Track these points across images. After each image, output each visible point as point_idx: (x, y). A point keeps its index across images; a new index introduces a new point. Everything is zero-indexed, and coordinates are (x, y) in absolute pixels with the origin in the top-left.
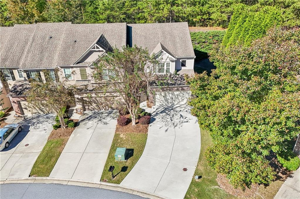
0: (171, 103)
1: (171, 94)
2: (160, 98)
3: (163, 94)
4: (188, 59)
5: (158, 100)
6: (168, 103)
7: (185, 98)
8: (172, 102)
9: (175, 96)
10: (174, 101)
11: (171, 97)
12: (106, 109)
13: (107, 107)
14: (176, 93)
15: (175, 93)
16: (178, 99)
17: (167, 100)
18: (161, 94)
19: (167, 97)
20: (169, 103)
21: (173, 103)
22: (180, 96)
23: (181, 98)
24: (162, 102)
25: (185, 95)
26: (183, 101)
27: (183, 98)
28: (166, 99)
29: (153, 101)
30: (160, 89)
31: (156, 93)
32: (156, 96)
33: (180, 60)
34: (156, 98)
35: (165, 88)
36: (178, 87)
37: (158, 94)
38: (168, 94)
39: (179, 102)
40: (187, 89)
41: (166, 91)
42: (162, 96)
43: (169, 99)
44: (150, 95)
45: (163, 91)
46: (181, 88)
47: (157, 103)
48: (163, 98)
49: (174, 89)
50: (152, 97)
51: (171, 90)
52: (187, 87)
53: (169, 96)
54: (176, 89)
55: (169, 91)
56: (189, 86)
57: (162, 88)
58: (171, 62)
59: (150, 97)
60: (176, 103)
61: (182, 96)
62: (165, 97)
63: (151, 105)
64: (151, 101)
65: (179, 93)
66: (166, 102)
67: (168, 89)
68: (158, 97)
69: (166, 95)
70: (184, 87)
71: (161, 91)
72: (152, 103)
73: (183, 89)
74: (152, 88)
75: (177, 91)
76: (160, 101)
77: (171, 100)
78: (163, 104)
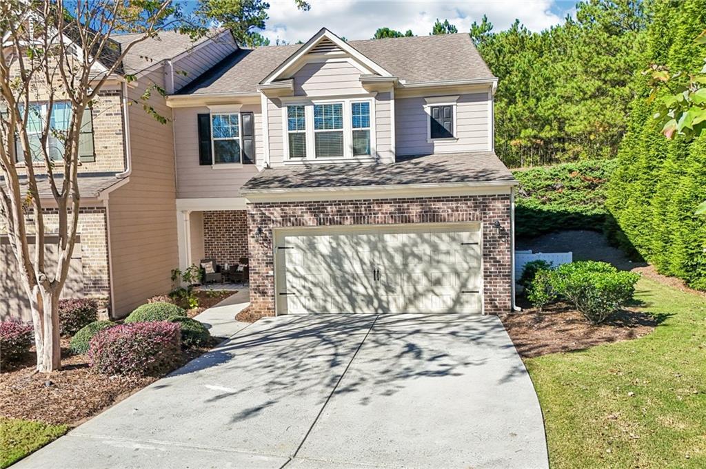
0: (369, 301)
1: (369, 242)
2: (309, 269)
3: (324, 244)
4: (464, 98)
5: (298, 283)
6: (352, 301)
7: (446, 269)
8: (376, 295)
9: (391, 259)
10: (389, 289)
11: (366, 261)
12: (8, 313)
13: (13, 303)
15: (387, 237)
16: (410, 278)
17: (344, 283)
18: (312, 247)
19: (347, 266)
20: (359, 299)
21: (380, 301)
22: (420, 259)
23: (425, 274)
24: (318, 292)
25: (448, 253)
26: (437, 289)
27: (435, 274)
28: (338, 273)
29: (269, 287)
30: (307, 212)
31: (286, 238)
32: (289, 254)
33: (424, 106)
34: (289, 266)
35: (329, 207)
36: (402, 203)
37: (298, 247)
38: (353, 247)
39: (417, 296)
40: (453, 211)
41: (341, 223)
42: (319, 256)
43: (360, 279)
44: (253, 247)
45: (324, 224)
46: (422, 205)
47: (293, 302)
48: (325, 269)
49: (380, 210)
50: (260, 261)
51: (364, 218)
52: (452, 201)
53: (358, 259)
54: (390, 213)
55: (351, 224)
56: (466, 199)
57: (316, 208)
58: (373, 99)
59: (254, 260)
60: (395, 300)
61: (426, 258)
62: (333, 265)
63: (259, 312)
64: (256, 283)
65: (414, 240)
66: (339, 295)
67: (349, 211)
68: (297, 262)
69: (340, 250)
70: (439, 199)
71: (311, 224)
72: (264, 296)
73: (434, 212)
74: (261, 204)
75: (402, 225)
76: (310, 285)
77: (369, 281)
78: (325, 309)
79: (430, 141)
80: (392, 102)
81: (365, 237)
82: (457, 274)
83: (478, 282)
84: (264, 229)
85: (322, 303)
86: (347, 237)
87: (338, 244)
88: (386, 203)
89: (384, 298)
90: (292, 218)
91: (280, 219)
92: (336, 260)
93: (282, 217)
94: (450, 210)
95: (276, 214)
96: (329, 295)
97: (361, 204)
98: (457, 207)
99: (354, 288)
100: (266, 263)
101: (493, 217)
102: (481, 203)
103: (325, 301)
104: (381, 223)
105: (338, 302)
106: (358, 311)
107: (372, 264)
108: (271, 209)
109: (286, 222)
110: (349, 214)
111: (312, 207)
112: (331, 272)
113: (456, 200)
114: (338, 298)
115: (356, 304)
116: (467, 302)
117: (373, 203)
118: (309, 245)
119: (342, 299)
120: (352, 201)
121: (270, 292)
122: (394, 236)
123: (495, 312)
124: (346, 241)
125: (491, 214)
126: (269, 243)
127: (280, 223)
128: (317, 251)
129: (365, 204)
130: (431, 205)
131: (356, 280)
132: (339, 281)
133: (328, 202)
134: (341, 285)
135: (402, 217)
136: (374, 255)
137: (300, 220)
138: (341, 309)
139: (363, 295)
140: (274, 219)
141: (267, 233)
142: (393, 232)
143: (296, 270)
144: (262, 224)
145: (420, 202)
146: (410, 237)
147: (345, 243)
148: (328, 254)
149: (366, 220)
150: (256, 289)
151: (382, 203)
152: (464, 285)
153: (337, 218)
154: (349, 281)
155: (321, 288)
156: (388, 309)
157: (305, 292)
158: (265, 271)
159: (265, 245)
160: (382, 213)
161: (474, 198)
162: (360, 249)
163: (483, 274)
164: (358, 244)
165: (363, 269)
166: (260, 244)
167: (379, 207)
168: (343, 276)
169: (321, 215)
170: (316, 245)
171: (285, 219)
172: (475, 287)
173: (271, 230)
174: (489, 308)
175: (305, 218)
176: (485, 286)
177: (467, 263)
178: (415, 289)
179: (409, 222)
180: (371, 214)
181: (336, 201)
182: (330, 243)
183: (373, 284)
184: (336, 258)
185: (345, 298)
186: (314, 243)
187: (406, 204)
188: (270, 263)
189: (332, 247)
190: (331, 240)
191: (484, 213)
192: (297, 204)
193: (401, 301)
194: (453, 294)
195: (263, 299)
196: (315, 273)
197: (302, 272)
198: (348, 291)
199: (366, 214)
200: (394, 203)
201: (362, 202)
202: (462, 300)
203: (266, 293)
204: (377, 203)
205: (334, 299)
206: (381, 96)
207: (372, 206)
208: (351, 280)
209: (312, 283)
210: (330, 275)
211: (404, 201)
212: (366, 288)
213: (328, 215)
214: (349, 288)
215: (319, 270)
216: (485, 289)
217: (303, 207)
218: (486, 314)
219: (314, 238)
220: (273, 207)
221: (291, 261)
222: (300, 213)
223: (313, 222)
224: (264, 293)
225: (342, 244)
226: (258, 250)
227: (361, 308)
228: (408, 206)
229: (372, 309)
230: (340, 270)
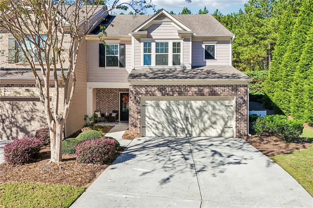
0: (183, 130)
1: (184, 104)
2: (156, 116)
3: (163, 104)
4: (219, 42)
5: (150, 122)
6: (176, 131)
7: (218, 117)
8: (187, 128)
9: (194, 112)
10: (192, 126)
11: (183, 112)
14: (197, 104)
15: (193, 102)
16: (202, 121)
17: (172, 122)
18: (158, 106)
19: (174, 115)
20: (179, 130)
21: (188, 131)
22: (207, 112)
23: (209, 119)
24: (160, 126)
25: (219, 110)
26: (214, 126)
27: (213, 119)
28: (170, 118)
29: (138, 124)
30: (157, 90)
31: (146, 101)
32: (147, 109)
33: (202, 45)
34: (147, 114)
35: (167, 88)
36: (201, 87)
37: (151, 106)
38: (176, 106)
39: (205, 129)
40: (223, 91)
41: (172, 95)
42: (161, 110)
43: (179, 120)
44: (132, 105)
45: (165, 96)
46: (209, 88)
47: (148, 131)
48: (164, 116)
49: (190, 90)
50: (135, 112)
51: (183, 93)
52: (223, 87)
53: (179, 112)
54: (195, 92)
55: (177, 96)
56: (228, 86)
57: (161, 89)
58: (182, 41)
59: (132, 111)
60: (195, 131)
61: (210, 112)
62: (167, 114)
63: (133, 135)
64: (132, 122)
65: (205, 104)
67: (176, 90)
68: (151, 112)
69: (171, 107)
70: (217, 86)
71: (159, 95)
72: (136, 128)
73: (214, 91)
74: (136, 86)
75: (200, 97)
76: (156, 123)
77: (183, 122)
78: (163, 134)
79: (204, 60)
80: (191, 42)
81: (182, 102)
82: (223, 119)
83: (233, 123)
84: (137, 97)
85: (161, 131)
86: (174, 102)
88: (193, 87)
89: (190, 129)
90: (150, 93)
91: (144, 93)
92: (169, 112)
93: (145, 92)
94: (221, 91)
95: (143, 90)
96: (165, 128)
97: (182, 87)
98: (224, 90)
99: (177, 125)
100: (138, 113)
101: (240, 94)
102: (235, 88)
103: (163, 130)
104: (191, 96)
105: (169, 131)
106: (178, 135)
107: (185, 114)
108: (141, 88)
109: (147, 94)
110: (176, 91)
111: (160, 88)
112: (166, 117)
113: (224, 87)
114: (169, 129)
115: (177, 132)
116: (227, 132)
117: (187, 87)
118: (156, 105)
119: (171, 130)
120: (178, 85)
121: (139, 126)
122: (195, 102)
123: (240, 136)
124: (174, 103)
125: (239, 93)
126: (139, 104)
127: (144, 95)
128: (160, 108)
129: (184, 87)
130: (213, 88)
131: (177, 121)
132: (170, 121)
133: (167, 85)
134: (171, 123)
135: (200, 94)
136: (186, 110)
137: (154, 93)
138: (170, 134)
139: (181, 128)
140: (142, 93)
141: (138, 99)
142: (195, 100)
143: (150, 116)
144: (136, 95)
145: (208, 87)
146: (203, 103)
147: (173, 104)
148: (165, 109)
149: (184, 94)
150: (132, 125)
151: (191, 87)
152: (226, 124)
153: (171, 93)
154: (174, 121)
155: (161, 124)
156: (192, 135)
157: (154, 126)
158: (137, 116)
159: (137, 104)
160: (191, 91)
161: (232, 86)
162: (180, 107)
163: (235, 119)
164: (179, 105)
165: (181, 116)
166: (135, 104)
167: (190, 88)
168: (172, 119)
169: (164, 92)
170: (160, 105)
171: (147, 93)
172: (231, 125)
173: (140, 98)
174: (238, 135)
175: (156, 92)
176: (236, 125)
177: (227, 114)
178: (204, 125)
179: (203, 95)
180: (186, 92)
181: (170, 85)
182: (166, 104)
183: (185, 123)
184: (169, 111)
186: (159, 104)
187: (202, 88)
188: (139, 113)
189: (167, 106)
190: (167, 103)
191: (236, 93)
192: (152, 86)
193: (198, 131)
194: (221, 128)
195: (135, 129)
196: (159, 118)
197: (153, 117)
198: (173, 126)
199: (184, 92)
200: (197, 87)
201: (182, 86)
202: (225, 131)
203: (137, 126)
204: (189, 87)
205: (167, 129)
206: (186, 40)
207: (187, 88)
208: (176, 121)
209: (157, 122)
210: (166, 119)
211: (201, 86)
212: (182, 125)
213: (167, 92)
214: (174, 125)
215: (160, 116)
216: (236, 126)
217: (156, 88)
218: (236, 137)
219: (159, 101)
220: (142, 87)
221: (148, 112)
222: (154, 90)
223: (160, 95)
224: (136, 127)
225: (171, 104)
226: (134, 107)
227: (179, 134)
228: (203, 88)
229: (185, 135)
230: (170, 116)
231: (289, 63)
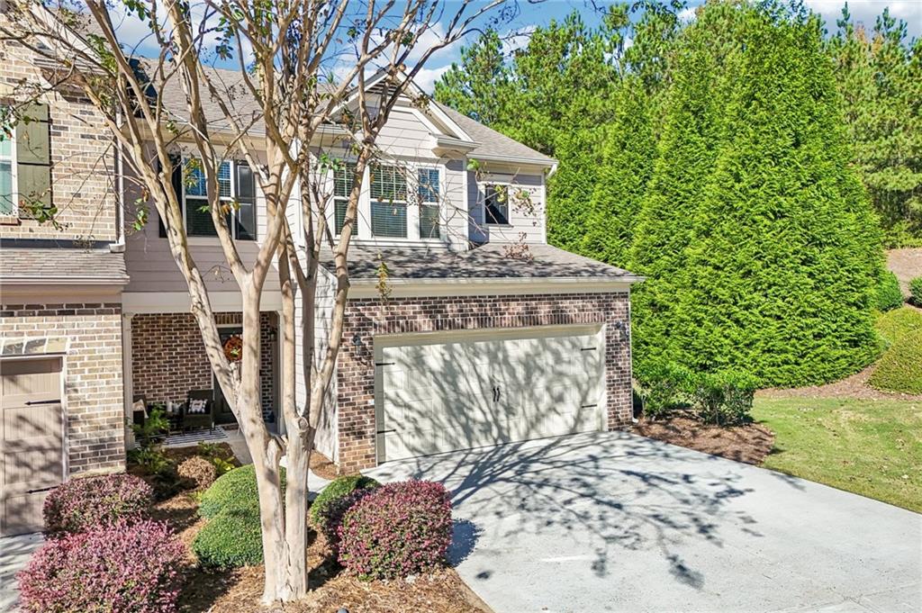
0: (486, 429)
1: (489, 352)
3: (434, 356)
5: (399, 414)
6: (468, 432)
7: (567, 382)
8: (496, 421)
9: (513, 373)
10: (510, 411)
11: (485, 377)
14: (517, 349)
15: (508, 344)
16: (532, 395)
17: (457, 408)
18: (419, 361)
19: (463, 385)
20: (476, 429)
21: (500, 428)
22: (542, 371)
23: (548, 389)
24: (425, 425)
25: (569, 362)
26: (558, 407)
27: (557, 389)
29: (369, 423)
30: (420, 313)
31: (385, 350)
32: (389, 373)
33: (478, 183)
34: (388, 390)
35: (448, 305)
36: (531, 300)
37: (400, 361)
38: (469, 359)
39: (539, 418)
40: (579, 310)
41: (462, 327)
42: (428, 374)
43: (477, 401)
44: (346, 365)
45: (442, 329)
46: (550, 303)
47: (393, 442)
48: (437, 393)
49: (507, 309)
50: (356, 386)
51: (490, 319)
52: (578, 298)
53: (475, 375)
54: (518, 313)
55: (474, 328)
56: (590, 296)
57: (433, 307)
58: (443, 166)
59: (346, 385)
60: (516, 425)
61: (549, 370)
62: (445, 385)
63: (353, 464)
64: (349, 419)
65: (537, 348)
66: (453, 426)
67: (472, 310)
68: (399, 384)
69: (455, 364)
70: (566, 297)
71: (426, 329)
72: (361, 438)
73: (562, 311)
74: (358, 300)
75: (529, 328)
76: (416, 416)
77: (487, 403)
78: (434, 447)
79: (485, 226)
80: (466, 174)
81: (482, 345)
82: (578, 386)
83: (600, 396)
84: (362, 338)
85: (430, 439)
86: (462, 346)
87: (452, 356)
88: (513, 300)
89: (504, 424)
90: (401, 321)
91: (384, 322)
92: (449, 379)
93: (387, 319)
94: (576, 310)
95: (380, 315)
96: (440, 428)
97: (485, 301)
98: (583, 306)
99: (471, 414)
100: (365, 388)
101: (616, 317)
102: (605, 301)
103: (435, 436)
104: (509, 326)
105: (450, 436)
106: (475, 445)
107: (492, 381)
108: (372, 307)
109: (394, 326)
110: (472, 315)
111: (427, 306)
112: (442, 394)
113: (582, 298)
114: (451, 430)
115: (473, 436)
116: (587, 419)
117: (499, 301)
118: (415, 358)
119: (456, 431)
120: (475, 297)
121: (369, 431)
122: (515, 343)
123: (619, 426)
124: (461, 351)
125: (613, 315)
126: (370, 358)
127: (385, 328)
128: (425, 367)
129: (490, 301)
130: (558, 303)
131: (473, 403)
132: (453, 406)
133: (446, 298)
134: (455, 411)
135: (531, 319)
136: (494, 369)
137: (411, 323)
138: (455, 446)
139: (482, 424)
140: (377, 322)
141: (367, 343)
142: (515, 337)
143: (398, 395)
144: (359, 330)
145: (548, 299)
146: (531, 344)
147: (460, 355)
148: (440, 370)
149: (492, 322)
150: (349, 429)
151: (508, 300)
152: (584, 399)
153: (459, 321)
154: (464, 405)
155: (432, 420)
156: (509, 438)
157: (409, 426)
158: (363, 400)
159: (364, 361)
160: (509, 314)
161: (597, 296)
162: (477, 361)
163: (606, 383)
164: (476, 354)
165: (481, 388)
166: (356, 359)
167: (505, 305)
168: (458, 400)
169: (439, 317)
170: (424, 358)
171: (392, 322)
172: (595, 400)
173: (371, 339)
174: (613, 423)
175: (418, 320)
176: (608, 397)
177: (587, 372)
178: (538, 409)
179: (538, 324)
180: (497, 314)
181: (456, 298)
182: (442, 355)
183: (492, 408)
184: (450, 374)
185: (460, 429)
186: (422, 356)
187: (534, 302)
188: (369, 388)
189: (445, 361)
190: (443, 351)
191: (608, 313)
192: (408, 301)
193: (523, 426)
194: (574, 412)
195: (360, 443)
196: (422, 397)
197: (406, 397)
198: (463, 419)
199: (492, 315)
200: (522, 300)
201: (487, 299)
202: (582, 418)
203: (363, 433)
204: (503, 301)
205: (446, 432)
207: (497, 304)
208: (468, 404)
209: (419, 413)
210: (442, 399)
211: (531, 297)
212: (484, 413)
213: (447, 316)
214: (465, 414)
215: (428, 393)
216: (609, 401)
217: (417, 306)
218: (610, 430)
219: (422, 349)
220: (375, 304)
221: (392, 383)
222: (412, 314)
223: (429, 326)
224: (360, 435)
225: (456, 355)
226: (353, 369)
227: (478, 441)
228: (536, 304)
229: (491, 440)
230: (455, 391)
231: (604, 239)
